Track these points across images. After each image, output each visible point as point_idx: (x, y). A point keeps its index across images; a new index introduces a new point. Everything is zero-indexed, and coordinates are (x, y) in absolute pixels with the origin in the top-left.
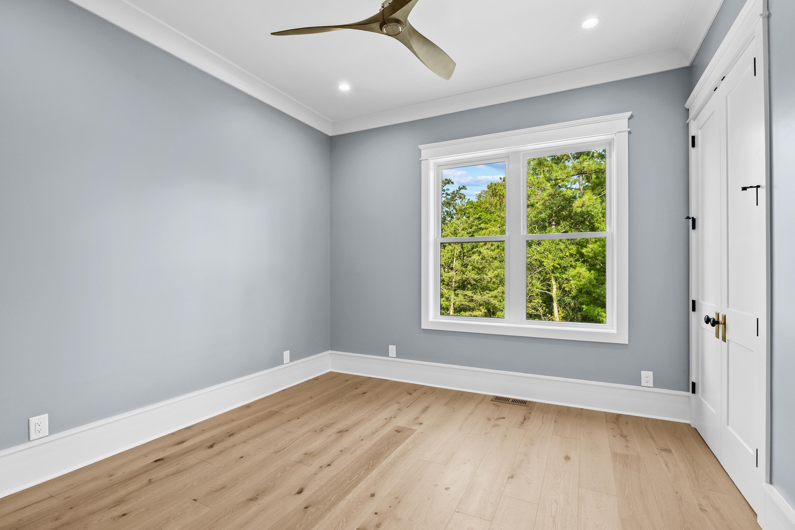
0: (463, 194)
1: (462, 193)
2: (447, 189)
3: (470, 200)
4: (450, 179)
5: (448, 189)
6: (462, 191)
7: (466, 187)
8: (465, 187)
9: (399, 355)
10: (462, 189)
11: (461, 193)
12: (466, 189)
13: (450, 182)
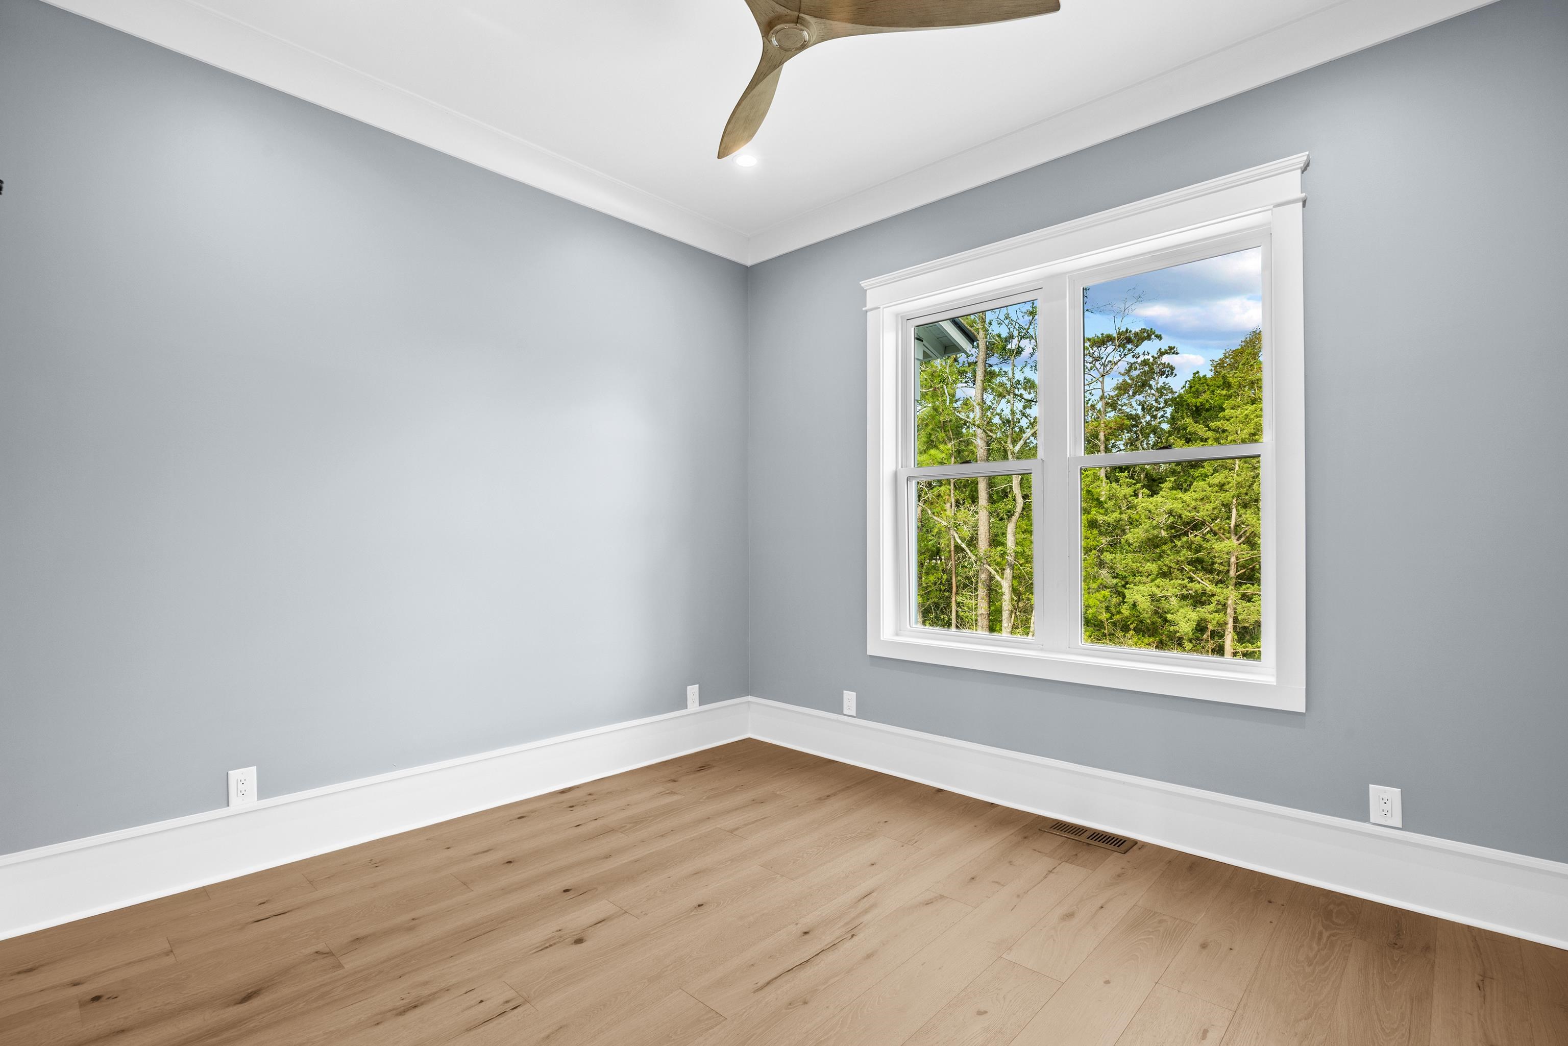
0: (1169, 364)
1: (1166, 364)
2: (1144, 352)
3: (1201, 375)
4: (1151, 329)
5: (1146, 353)
6: (1166, 359)
7: (1175, 349)
8: (1174, 347)
9: (862, 712)
10: (1167, 353)
11: (1163, 362)
12: (1177, 353)
13: (1153, 336)
